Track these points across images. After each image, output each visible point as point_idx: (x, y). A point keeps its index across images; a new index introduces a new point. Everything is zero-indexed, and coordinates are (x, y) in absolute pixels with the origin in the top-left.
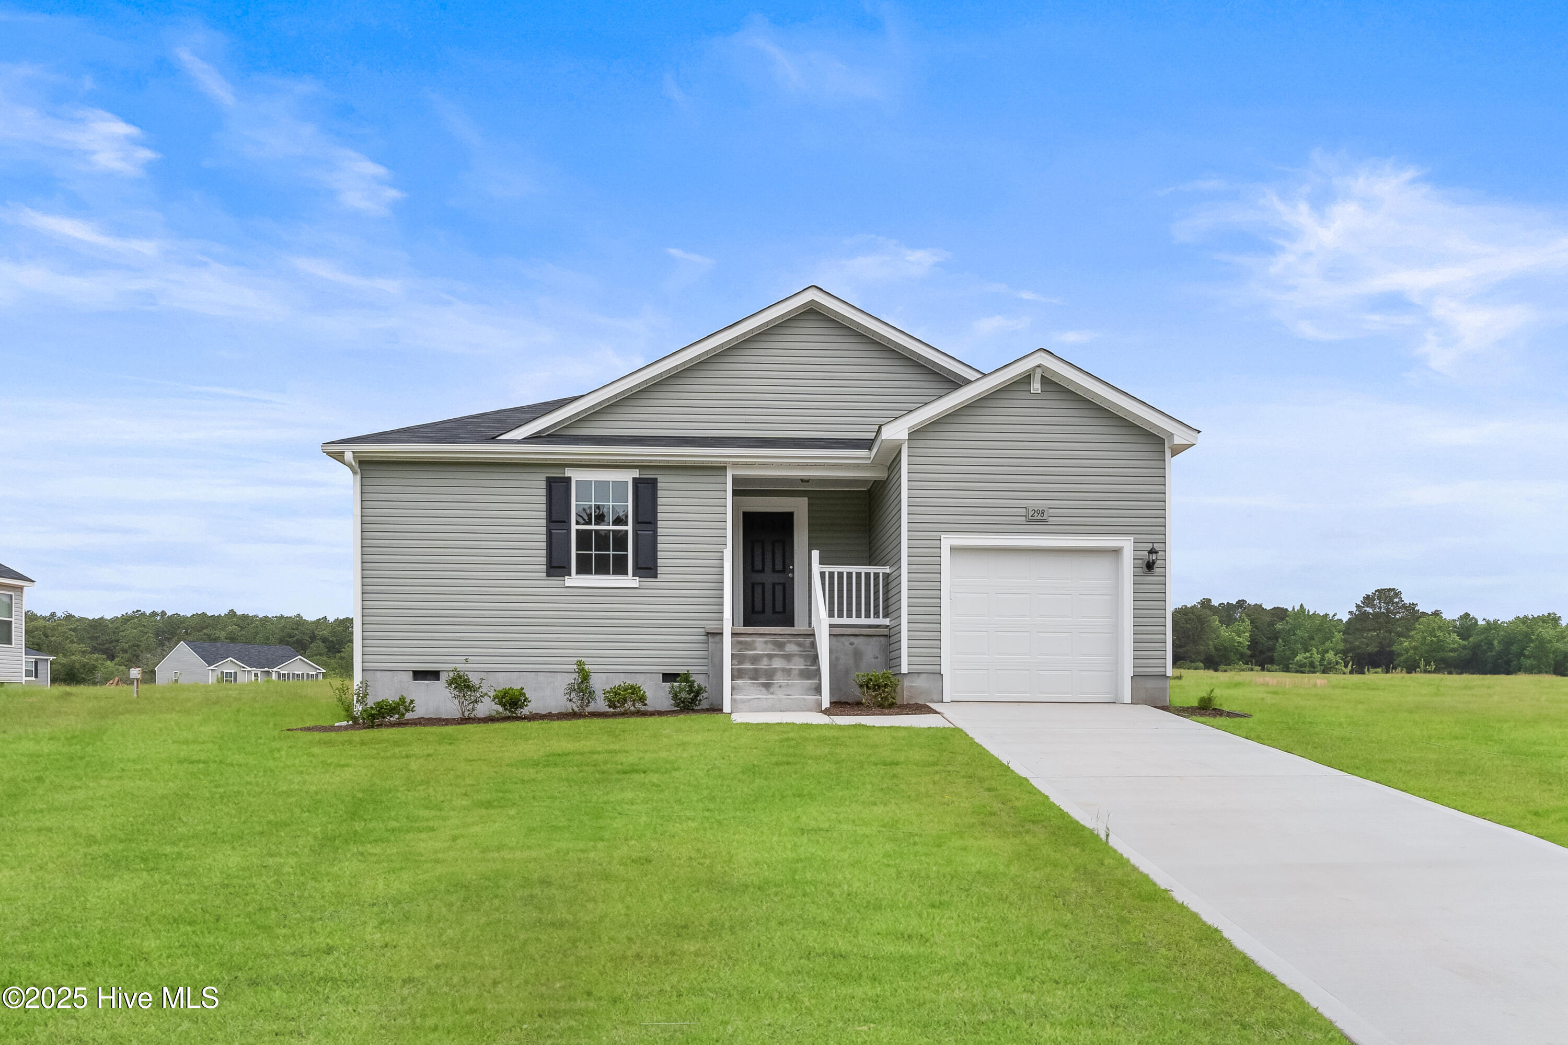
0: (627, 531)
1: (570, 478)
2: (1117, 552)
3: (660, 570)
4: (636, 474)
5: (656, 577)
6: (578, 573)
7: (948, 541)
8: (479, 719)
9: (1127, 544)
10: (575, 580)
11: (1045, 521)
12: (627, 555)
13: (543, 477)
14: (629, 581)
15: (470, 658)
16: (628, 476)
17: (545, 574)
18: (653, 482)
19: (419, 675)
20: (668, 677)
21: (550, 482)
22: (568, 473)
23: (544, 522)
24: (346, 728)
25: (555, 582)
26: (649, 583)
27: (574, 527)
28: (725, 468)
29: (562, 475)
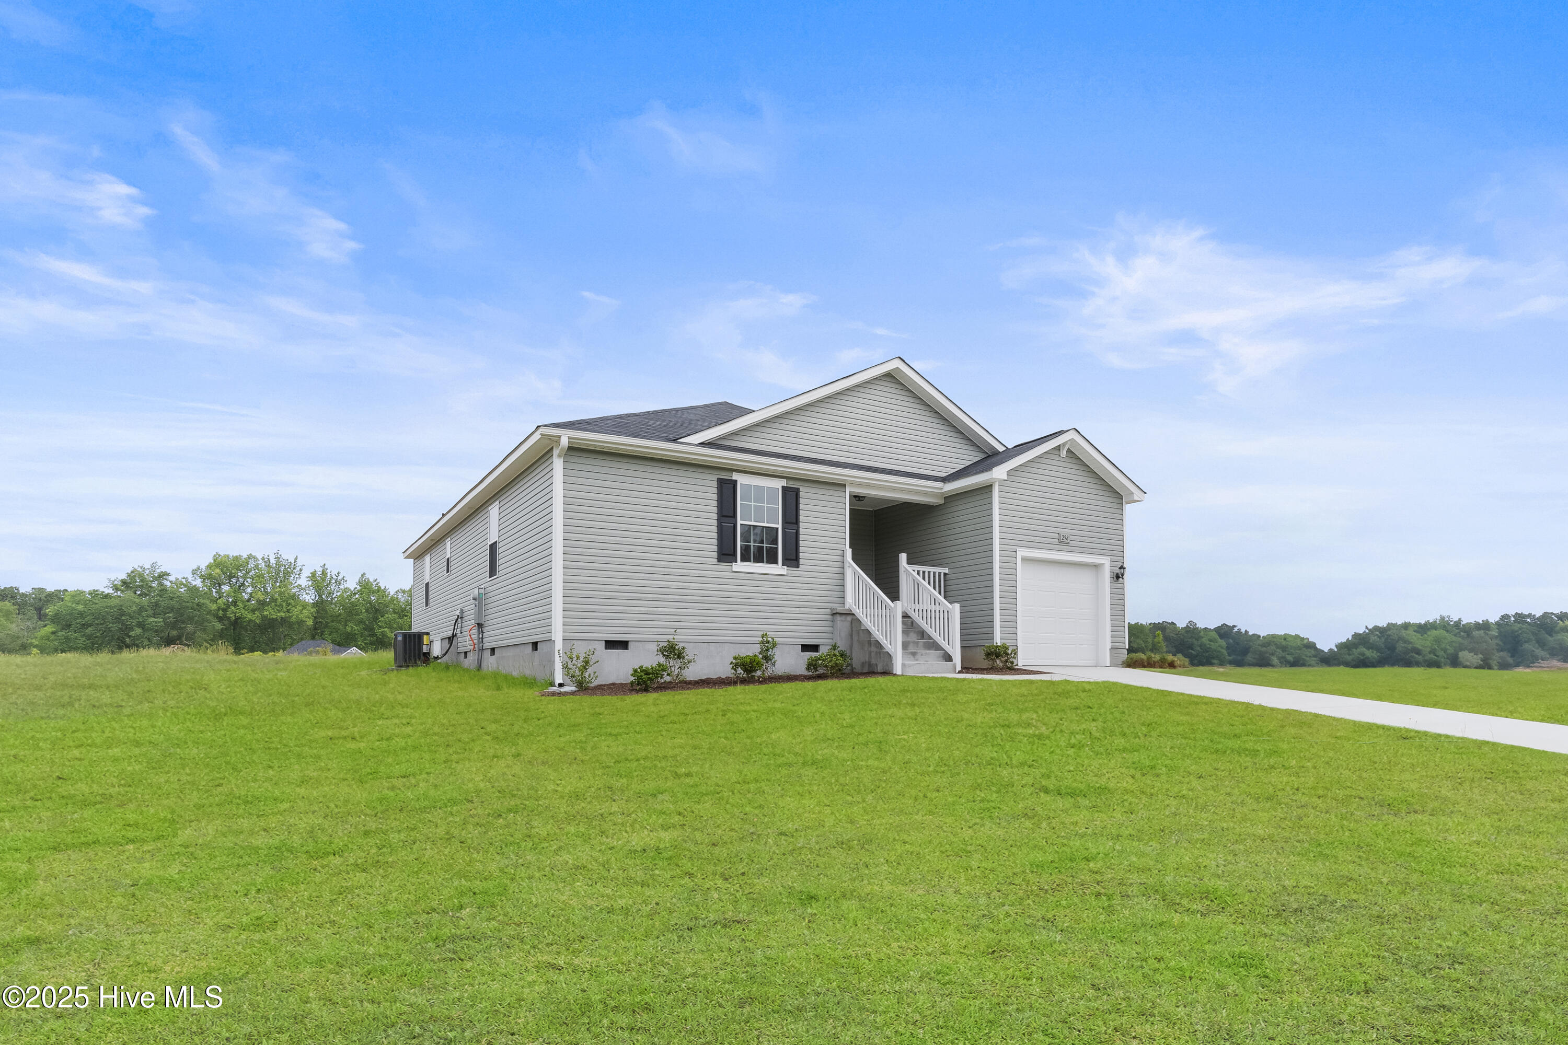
0: (777, 529)
1: (736, 481)
2: (1096, 566)
3: (801, 561)
4: (784, 483)
5: (798, 567)
6: (742, 560)
7: (1022, 553)
8: (690, 683)
9: (1105, 561)
10: (740, 566)
11: (1068, 543)
12: (777, 549)
13: (715, 478)
14: (779, 569)
15: (678, 630)
16: (779, 484)
17: (716, 560)
18: (797, 492)
19: (611, 645)
20: (806, 648)
21: (722, 483)
22: (735, 476)
23: (715, 516)
24: (573, 693)
25: (724, 567)
26: (794, 571)
27: (739, 522)
28: (844, 486)
29: (730, 478)
